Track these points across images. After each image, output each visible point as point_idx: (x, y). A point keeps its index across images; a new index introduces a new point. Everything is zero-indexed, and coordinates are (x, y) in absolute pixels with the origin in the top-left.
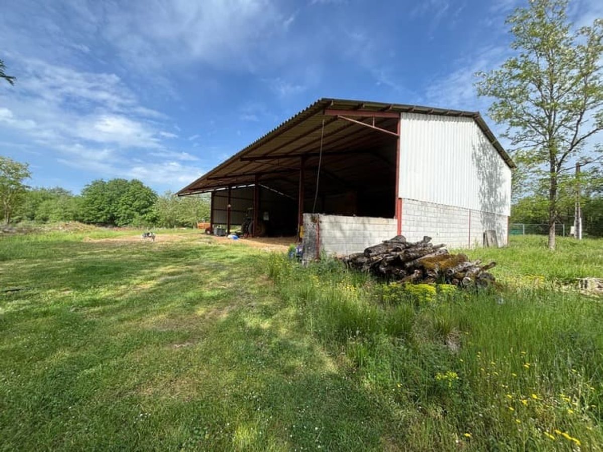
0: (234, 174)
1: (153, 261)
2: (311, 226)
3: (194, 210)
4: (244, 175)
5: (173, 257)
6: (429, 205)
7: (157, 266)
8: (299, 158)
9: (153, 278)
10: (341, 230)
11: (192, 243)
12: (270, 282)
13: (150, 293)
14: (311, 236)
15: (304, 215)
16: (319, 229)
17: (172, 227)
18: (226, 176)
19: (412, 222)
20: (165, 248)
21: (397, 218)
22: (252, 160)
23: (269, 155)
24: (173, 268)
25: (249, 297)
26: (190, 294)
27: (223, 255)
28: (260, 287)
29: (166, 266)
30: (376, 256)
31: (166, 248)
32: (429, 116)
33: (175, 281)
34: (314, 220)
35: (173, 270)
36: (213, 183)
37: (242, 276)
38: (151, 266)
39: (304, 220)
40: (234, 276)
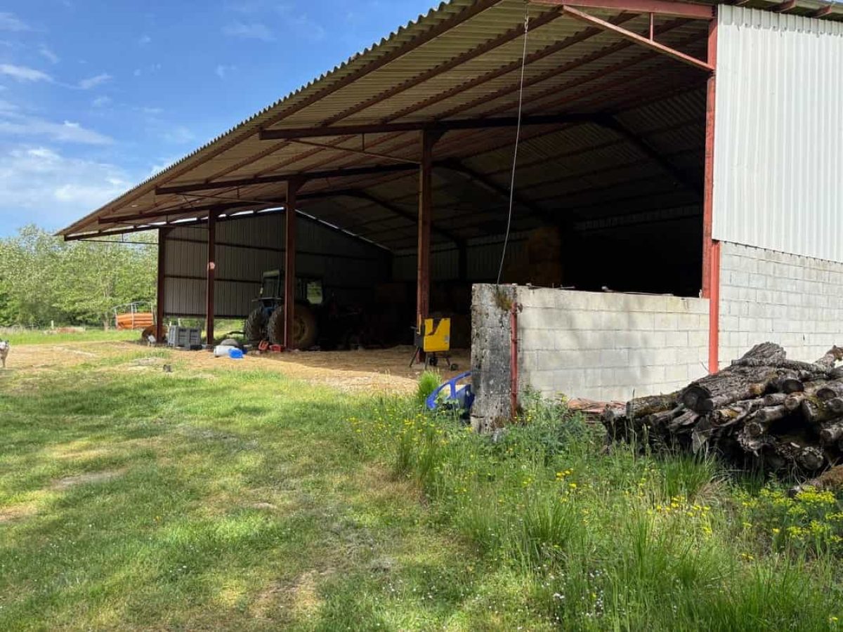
0: (229, 177)
1: (21, 425)
2: (496, 321)
3: (104, 279)
4: (256, 179)
5: (77, 411)
6: (784, 259)
7: (40, 442)
8: (417, 134)
9: (39, 482)
10: (572, 329)
11: (116, 368)
12: (403, 486)
13: (46, 531)
14: (495, 349)
15: (475, 287)
16: (516, 328)
17: (42, 324)
18: (207, 184)
19: (744, 306)
20: (43, 386)
21: (709, 297)
22: (291, 135)
23: (335, 125)
24: (88, 448)
25: (362, 539)
26: (175, 533)
27: (223, 405)
28: (381, 504)
29: (67, 442)
30: (726, 405)
31: (48, 385)
32: (782, 17)
33: (112, 489)
34: (502, 302)
35: (92, 454)
36: (168, 202)
37: (308, 469)
38: (21, 443)
39: (475, 302)
40: (284, 468)
